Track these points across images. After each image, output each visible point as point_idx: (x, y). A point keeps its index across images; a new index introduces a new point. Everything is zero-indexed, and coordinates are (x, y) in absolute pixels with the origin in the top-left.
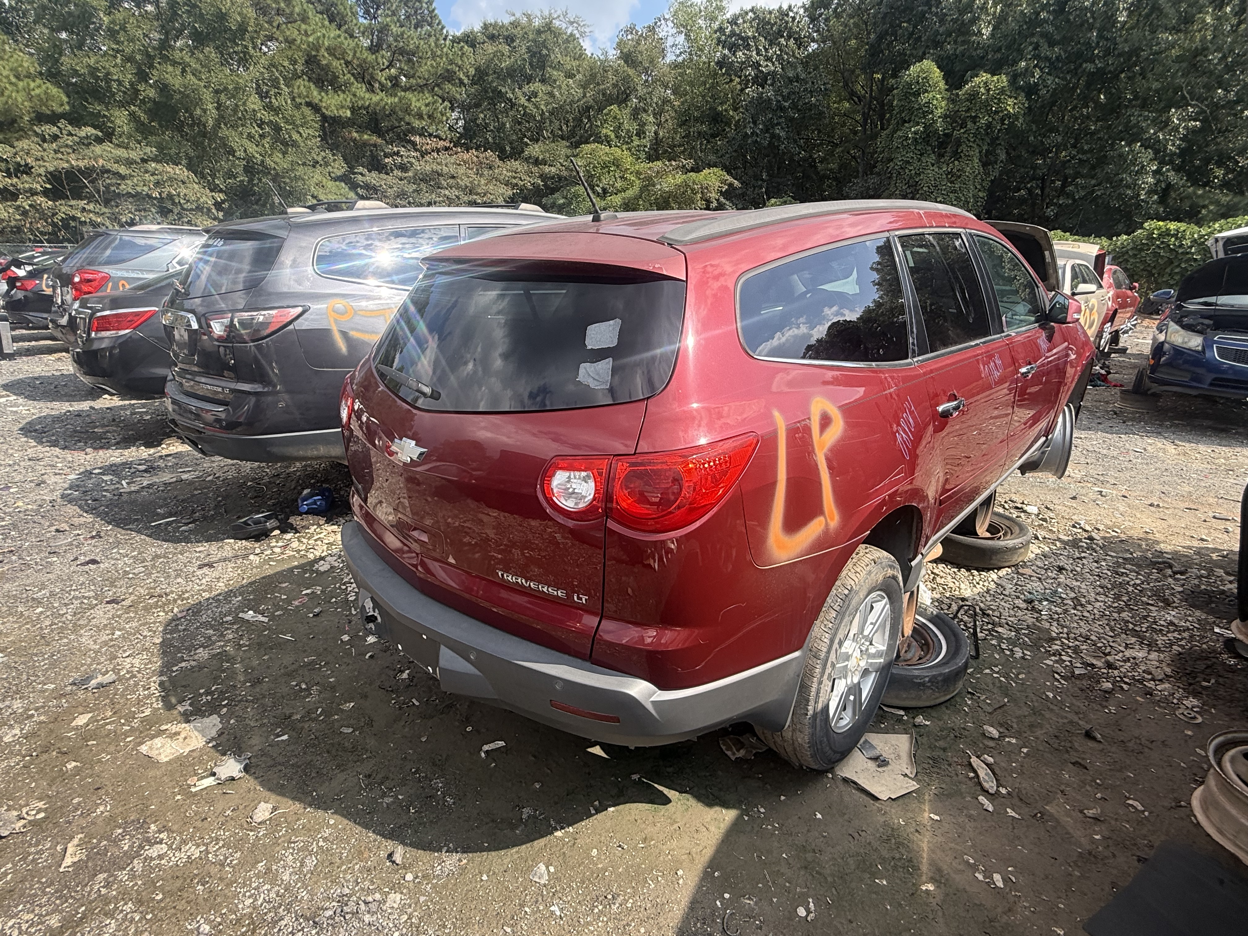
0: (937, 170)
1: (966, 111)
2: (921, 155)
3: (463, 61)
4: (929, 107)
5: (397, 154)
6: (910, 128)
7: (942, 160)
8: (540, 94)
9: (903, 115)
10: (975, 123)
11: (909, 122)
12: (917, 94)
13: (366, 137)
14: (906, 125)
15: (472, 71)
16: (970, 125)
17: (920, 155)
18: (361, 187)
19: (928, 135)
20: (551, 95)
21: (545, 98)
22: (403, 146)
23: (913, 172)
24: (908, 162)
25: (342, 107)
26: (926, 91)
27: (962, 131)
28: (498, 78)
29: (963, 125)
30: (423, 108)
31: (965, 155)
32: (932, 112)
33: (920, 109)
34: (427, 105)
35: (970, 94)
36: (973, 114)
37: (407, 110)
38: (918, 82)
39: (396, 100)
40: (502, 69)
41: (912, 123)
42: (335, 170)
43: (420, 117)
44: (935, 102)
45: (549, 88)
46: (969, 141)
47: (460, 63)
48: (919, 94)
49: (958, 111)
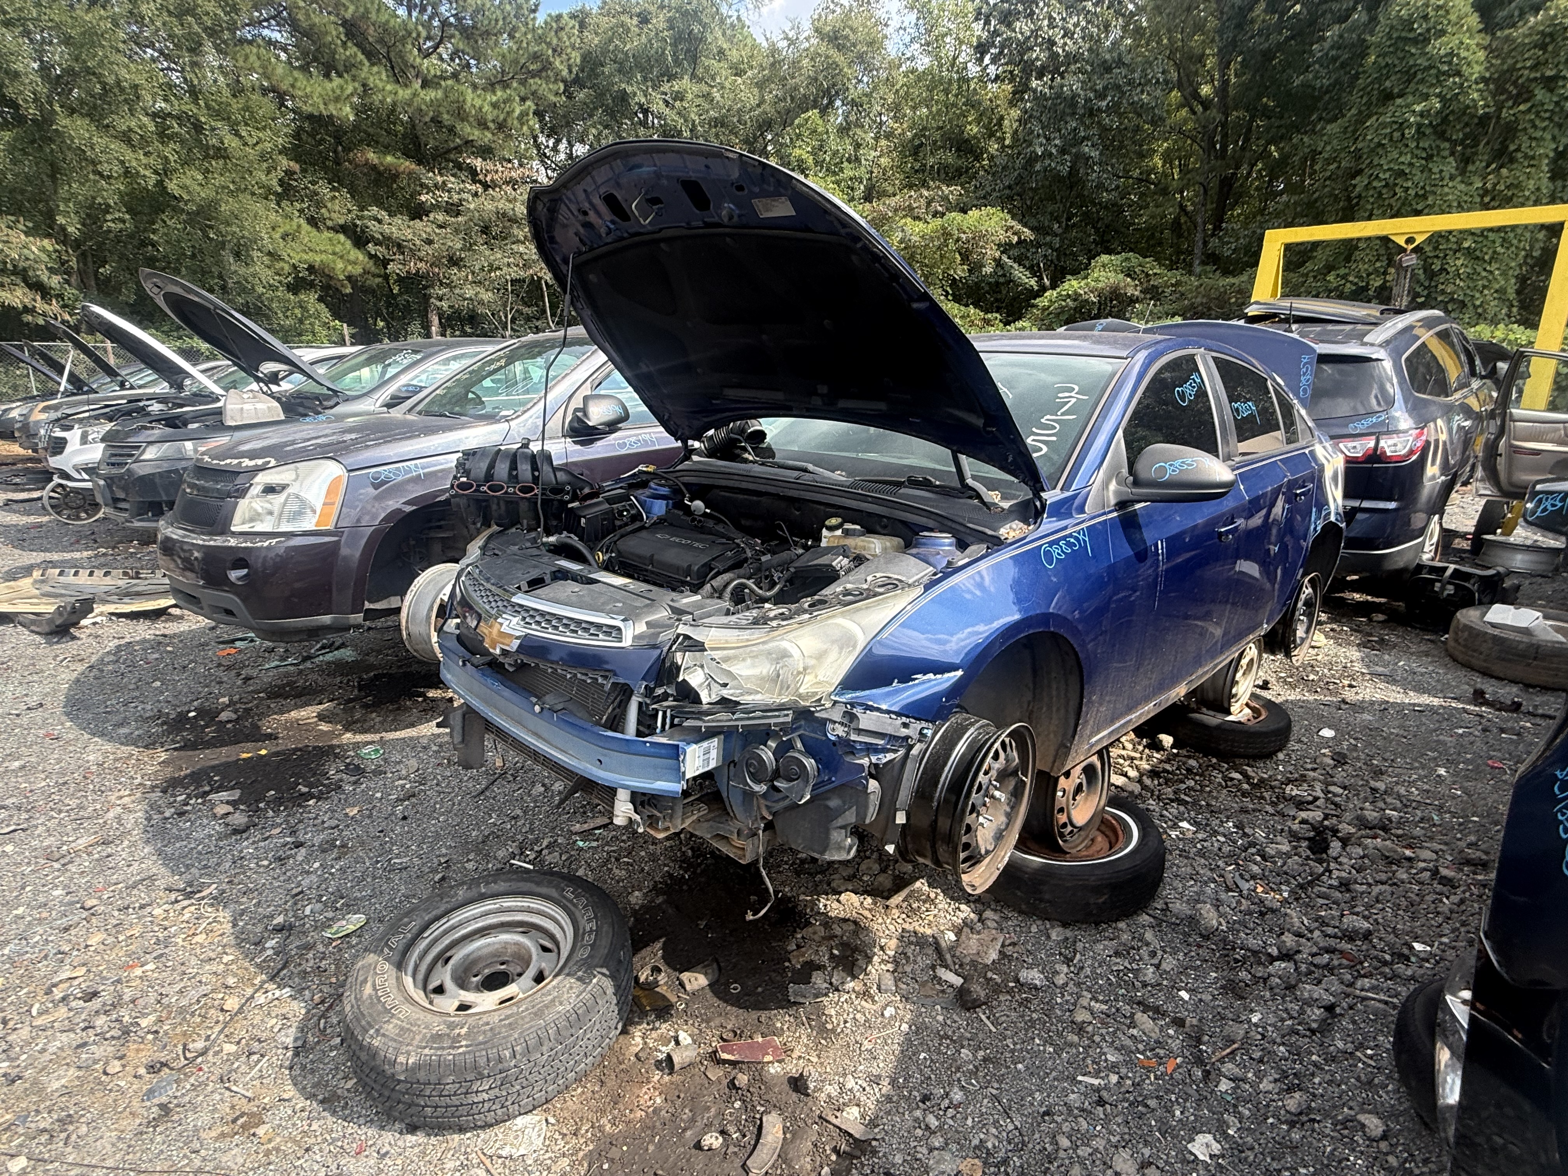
0: (1462, 187)
1: (1533, 68)
2: (1429, 158)
3: (559, 39)
4: (1450, 63)
5: (443, 187)
6: (1408, 106)
7: (1471, 168)
8: (690, 96)
9: (1388, 84)
10: (1551, 91)
11: (1401, 95)
12: (1424, 40)
13: (389, 159)
14: (1399, 101)
15: (576, 57)
16: (1540, 94)
17: (1426, 159)
18: (378, 243)
19: (1445, 120)
20: (707, 96)
21: (698, 101)
22: (453, 175)
23: (1412, 192)
24: (1401, 174)
25: (337, 99)
26: (1443, 33)
27: (1522, 107)
28: (620, 71)
29: (1524, 94)
30: (487, 108)
31: (1526, 156)
32: (1458, 73)
33: (1431, 67)
34: (495, 105)
35: (1542, 33)
36: (1549, 73)
37: (460, 113)
38: (1425, 17)
39: (440, 94)
40: (626, 54)
41: (1410, 99)
42: (334, 216)
43: (482, 124)
44: (1463, 54)
45: (705, 89)
46: (1535, 127)
47: (555, 41)
48: (1427, 41)
49: (1513, 69)
